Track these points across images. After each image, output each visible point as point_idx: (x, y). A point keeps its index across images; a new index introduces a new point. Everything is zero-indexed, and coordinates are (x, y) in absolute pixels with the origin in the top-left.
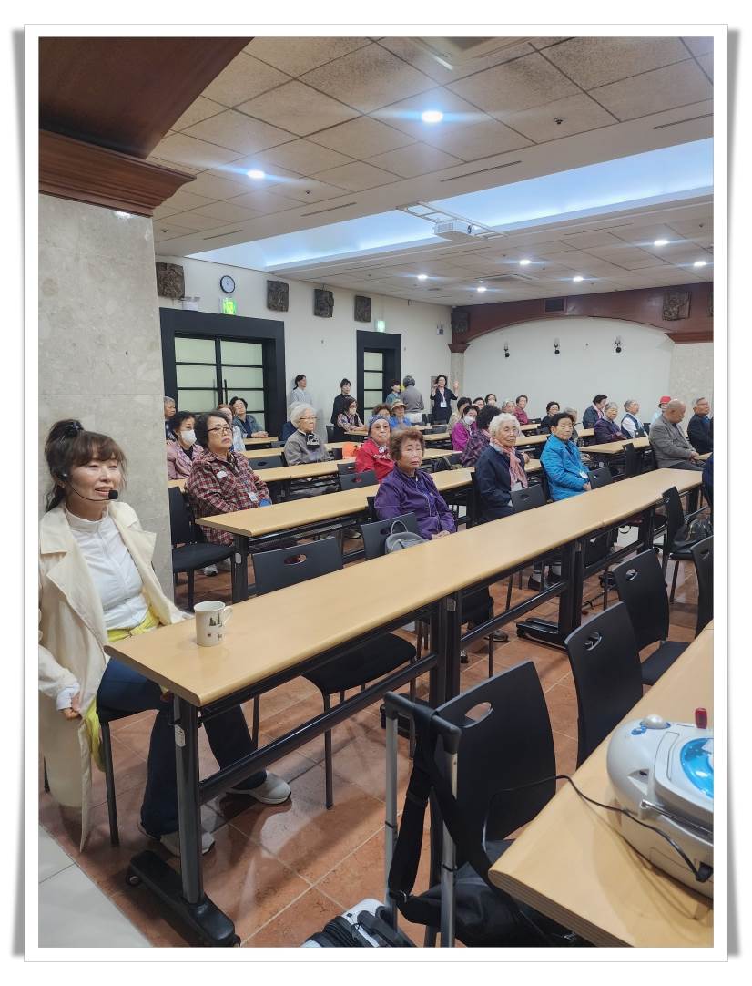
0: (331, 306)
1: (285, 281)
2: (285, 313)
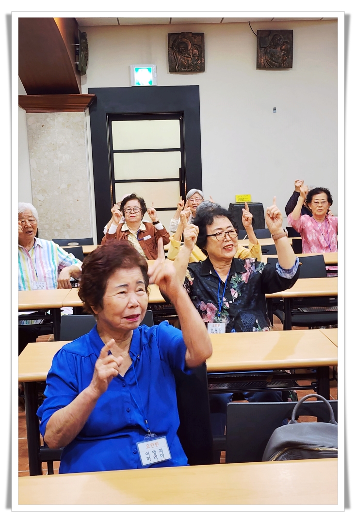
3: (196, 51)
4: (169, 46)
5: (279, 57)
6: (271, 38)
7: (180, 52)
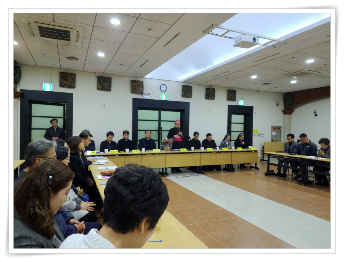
0: (214, 95)
1: (190, 85)
2: (191, 98)
3: (72, 80)
4: (60, 77)
5: (106, 87)
6: (103, 79)
7: (65, 80)
